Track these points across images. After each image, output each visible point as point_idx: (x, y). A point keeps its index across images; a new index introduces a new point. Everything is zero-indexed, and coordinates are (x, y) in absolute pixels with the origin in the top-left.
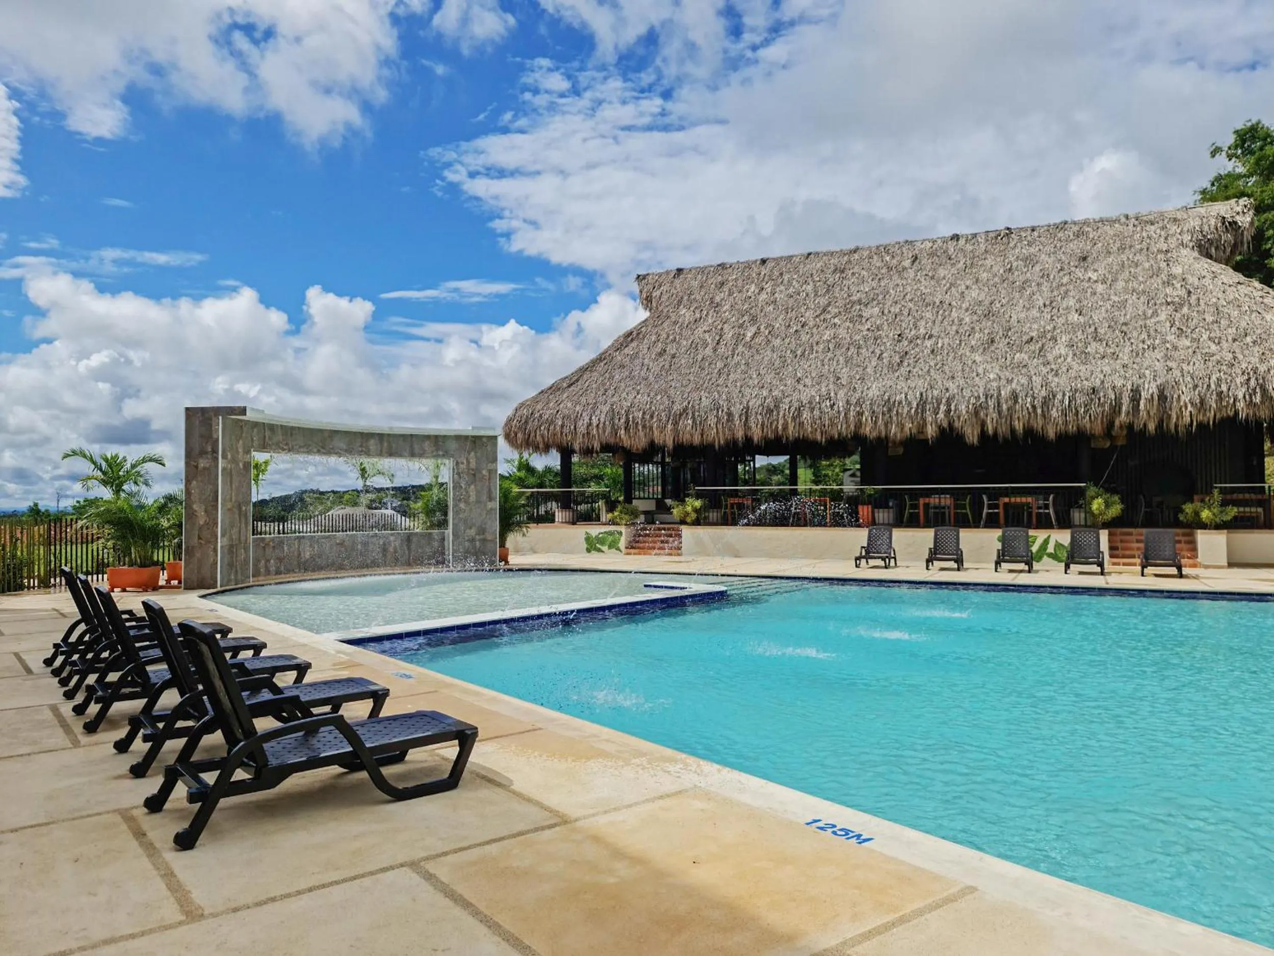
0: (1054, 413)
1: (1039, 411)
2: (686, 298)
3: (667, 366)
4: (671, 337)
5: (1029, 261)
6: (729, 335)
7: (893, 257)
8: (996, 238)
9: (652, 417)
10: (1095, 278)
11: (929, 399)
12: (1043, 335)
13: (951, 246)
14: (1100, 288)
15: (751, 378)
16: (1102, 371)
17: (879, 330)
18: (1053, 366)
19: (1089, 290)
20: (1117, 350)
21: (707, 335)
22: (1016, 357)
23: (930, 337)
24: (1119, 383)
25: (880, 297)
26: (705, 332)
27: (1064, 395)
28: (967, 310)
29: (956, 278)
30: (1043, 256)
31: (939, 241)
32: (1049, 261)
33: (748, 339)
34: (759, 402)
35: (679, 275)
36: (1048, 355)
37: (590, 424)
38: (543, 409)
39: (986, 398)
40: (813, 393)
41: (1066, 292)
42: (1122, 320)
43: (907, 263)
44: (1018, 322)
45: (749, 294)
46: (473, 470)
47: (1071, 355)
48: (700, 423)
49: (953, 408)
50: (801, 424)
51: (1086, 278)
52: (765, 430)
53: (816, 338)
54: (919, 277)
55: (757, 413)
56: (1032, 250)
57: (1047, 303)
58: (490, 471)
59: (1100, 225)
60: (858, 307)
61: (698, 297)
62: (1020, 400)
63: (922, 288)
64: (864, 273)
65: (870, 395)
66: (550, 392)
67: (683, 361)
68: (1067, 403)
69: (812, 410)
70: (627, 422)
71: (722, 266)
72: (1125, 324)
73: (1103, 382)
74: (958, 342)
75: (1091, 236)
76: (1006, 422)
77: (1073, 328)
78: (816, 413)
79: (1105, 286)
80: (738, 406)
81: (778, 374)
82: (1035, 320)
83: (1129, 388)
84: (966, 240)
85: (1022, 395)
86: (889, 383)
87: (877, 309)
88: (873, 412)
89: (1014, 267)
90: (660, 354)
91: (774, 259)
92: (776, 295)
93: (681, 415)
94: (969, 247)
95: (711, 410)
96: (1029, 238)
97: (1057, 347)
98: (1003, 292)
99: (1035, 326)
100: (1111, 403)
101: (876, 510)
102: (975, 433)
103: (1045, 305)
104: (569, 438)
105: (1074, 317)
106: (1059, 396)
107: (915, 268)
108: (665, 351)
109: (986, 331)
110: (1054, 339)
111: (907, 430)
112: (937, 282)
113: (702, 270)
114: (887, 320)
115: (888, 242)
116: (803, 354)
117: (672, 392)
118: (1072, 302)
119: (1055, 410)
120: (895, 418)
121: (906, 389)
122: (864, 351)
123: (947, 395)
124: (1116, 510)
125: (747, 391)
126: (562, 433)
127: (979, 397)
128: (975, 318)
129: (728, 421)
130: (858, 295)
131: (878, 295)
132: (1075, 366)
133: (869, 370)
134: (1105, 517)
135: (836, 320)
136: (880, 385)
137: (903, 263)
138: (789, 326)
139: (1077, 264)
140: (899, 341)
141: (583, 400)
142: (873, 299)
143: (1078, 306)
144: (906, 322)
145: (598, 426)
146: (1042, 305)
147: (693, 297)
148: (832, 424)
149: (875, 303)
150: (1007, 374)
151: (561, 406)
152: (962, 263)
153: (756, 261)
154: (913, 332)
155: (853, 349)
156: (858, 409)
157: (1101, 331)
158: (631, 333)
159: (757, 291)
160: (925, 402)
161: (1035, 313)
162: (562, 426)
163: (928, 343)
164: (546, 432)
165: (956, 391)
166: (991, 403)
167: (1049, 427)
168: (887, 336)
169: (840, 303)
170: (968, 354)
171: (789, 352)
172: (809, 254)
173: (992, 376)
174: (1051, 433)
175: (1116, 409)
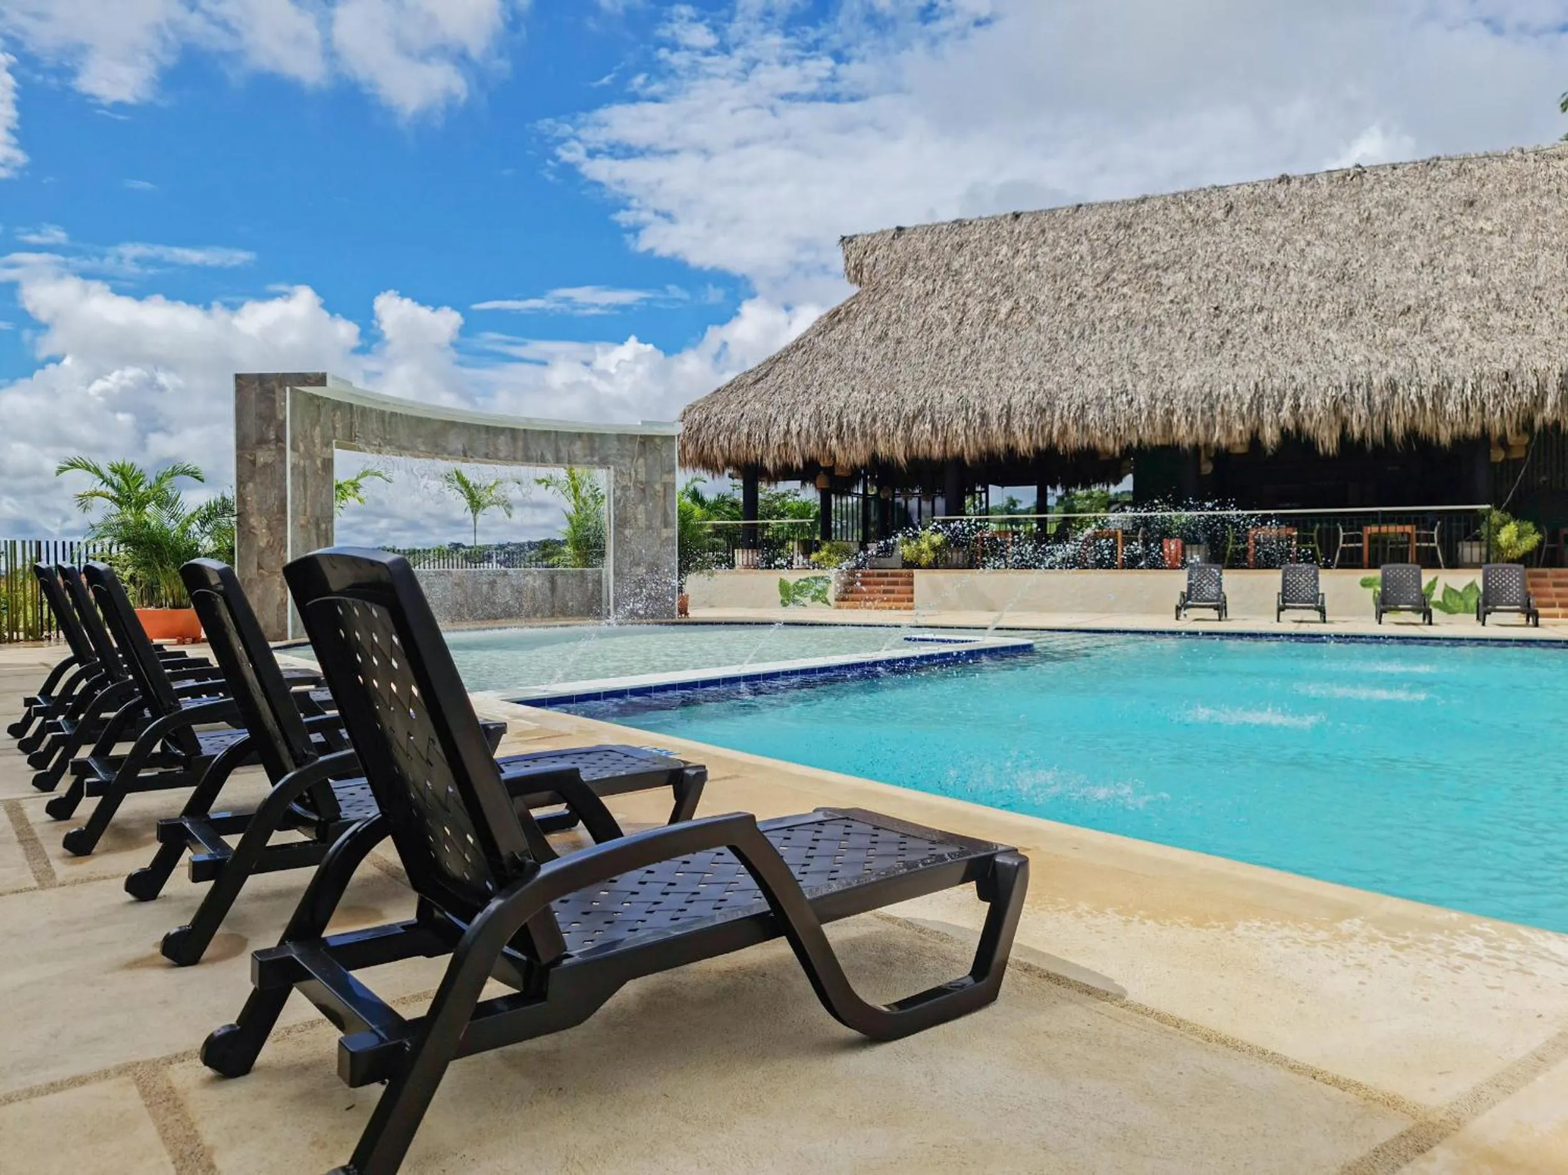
0: (1450, 407)
1: (1429, 405)
2: (911, 265)
3: (890, 355)
4: (894, 317)
5: (1394, 207)
6: (975, 311)
7: (1198, 206)
8: (1344, 178)
9: (874, 420)
10: (1490, 229)
11: (1268, 391)
12: (1426, 303)
13: (1280, 192)
14: (1497, 241)
15: (1011, 367)
16: (1516, 350)
17: (1186, 302)
18: (1445, 344)
19: (1483, 245)
20: (1532, 322)
21: (944, 313)
22: (1388, 333)
23: (1261, 309)
24: (1542, 365)
25: (1184, 259)
26: (941, 308)
27: (1464, 382)
28: (1311, 273)
29: (1292, 233)
30: (1413, 200)
31: (1262, 185)
32: (1422, 207)
33: (1002, 316)
34: (1026, 398)
35: (899, 236)
36: (1434, 329)
37: (788, 432)
38: (721, 412)
39: (1351, 388)
40: (1103, 386)
41: (1452, 247)
42: (1534, 283)
43: (1219, 214)
44: (1387, 286)
45: (1000, 257)
46: (642, 483)
47: (1468, 330)
48: (943, 427)
49: (1302, 402)
50: (1086, 428)
51: (1477, 227)
52: (1034, 437)
53: (1099, 313)
54: (1237, 232)
55: (1022, 414)
56: (1396, 193)
57: (1426, 262)
58: (665, 485)
59: (1486, 160)
60: (1155, 273)
61: (928, 264)
62: (1400, 390)
63: (1244, 246)
64: (1159, 228)
65: (1184, 386)
66: (730, 390)
67: (912, 349)
68: (1469, 393)
69: (1102, 407)
70: (840, 427)
71: (960, 223)
72: (1539, 288)
73: (1519, 364)
74: (1302, 315)
75: (1477, 174)
76: (1379, 420)
77: (1469, 294)
78: (1108, 411)
79: (1505, 239)
80: (996, 404)
81: (1049, 361)
82: (1410, 284)
83: (1557, 372)
84: (1302, 183)
85: (1403, 382)
86: (1209, 370)
87: (1181, 276)
88: (1189, 410)
89: (1373, 216)
90: (880, 339)
91: (1031, 213)
92: (1039, 259)
93: (915, 417)
94: (1306, 191)
95: (957, 410)
96: (1391, 178)
97: (1447, 319)
98: (1360, 248)
99: (1412, 292)
100: (1532, 393)
101: (1188, 547)
102: (1334, 436)
103: (1423, 265)
104: (759, 452)
105: (1465, 279)
106: (1458, 385)
107: (1230, 219)
108: (887, 335)
109: (1342, 301)
110: (1442, 309)
111: (1235, 433)
112: (1264, 237)
113: (931, 229)
114: (1197, 289)
115: (1188, 189)
116: (1082, 335)
117: (901, 388)
118: (1460, 260)
119: (1451, 402)
120: (1219, 418)
121: (1234, 378)
122: (1167, 329)
123: (1294, 385)
124: (1531, 541)
125: (1007, 385)
126: (748, 444)
127: (1341, 387)
128: (1324, 283)
129: (982, 424)
130: (1153, 257)
131: (1181, 257)
132: (1478, 345)
133: (1178, 354)
134: (1516, 551)
135: (1125, 290)
136: (1196, 373)
137: (1213, 214)
138: (1059, 298)
139: (1461, 210)
140: (1217, 316)
141: (777, 398)
142: (1175, 262)
143: (1469, 265)
144: (1225, 292)
145: (798, 434)
146: (1418, 264)
147: (921, 263)
148: (1131, 426)
149: (1177, 266)
150: (1380, 356)
151: (747, 407)
152: (1298, 211)
153: (1006, 216)
154: (1236, 304)
155: (1152, 329)
156: (1167, 406)
157: (1507, 297)
158: (837, 312)
159: (1010, 254)
160: (1261, 396)
161: (1410, 274)
162: (749, 435)
163: (1259, 318)
164: (726, 444)
165: (1305, 379)
166: (1359, 395)
167: (1441, 427)
168: (1198, 310)
169: (1129, 267)
170: (1317, 330)
171: (1061, 332)
172: (1079, 206)
173: (1357, 359)
174: (1445, 436)
175: (1539, 401)
